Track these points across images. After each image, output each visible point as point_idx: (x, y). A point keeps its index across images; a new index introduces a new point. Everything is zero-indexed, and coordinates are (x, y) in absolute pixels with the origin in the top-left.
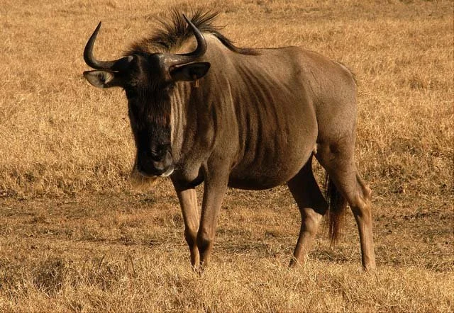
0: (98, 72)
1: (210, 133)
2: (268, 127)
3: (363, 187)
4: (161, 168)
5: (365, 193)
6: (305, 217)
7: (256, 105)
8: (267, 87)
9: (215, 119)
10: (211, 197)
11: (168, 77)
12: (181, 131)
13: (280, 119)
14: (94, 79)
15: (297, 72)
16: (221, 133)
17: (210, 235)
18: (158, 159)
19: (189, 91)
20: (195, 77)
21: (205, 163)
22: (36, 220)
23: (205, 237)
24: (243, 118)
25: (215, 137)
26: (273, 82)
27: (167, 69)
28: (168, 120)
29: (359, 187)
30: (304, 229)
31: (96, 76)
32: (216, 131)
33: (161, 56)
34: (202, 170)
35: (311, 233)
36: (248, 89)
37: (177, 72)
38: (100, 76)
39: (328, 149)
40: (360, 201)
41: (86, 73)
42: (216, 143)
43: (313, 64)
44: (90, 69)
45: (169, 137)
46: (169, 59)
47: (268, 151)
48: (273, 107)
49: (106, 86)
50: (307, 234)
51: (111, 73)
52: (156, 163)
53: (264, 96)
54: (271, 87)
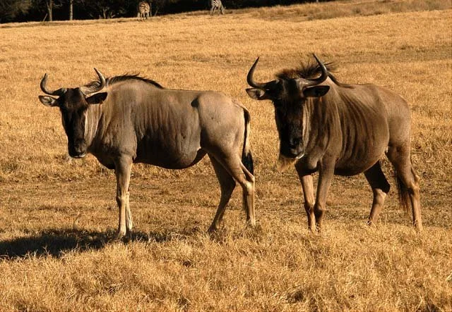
0: (256, 90)
1: (326, 139)
2: (362, 135)
3: (414, 176)
4: (296, 153)
5: (416, 180)
6: (376, 194)
7: (354, 121)
8: (361, 109)
9: (329, 129)
10: (324, 182)
11: (302, 95)
12: (308, 134)
13: (369, 130)
14: (252, 94)
15: (378, 100)
16: (332, 139)
17: (323, 207)
18: (294, 147)
19: (313, 109)
20: (319, 95)
21: (321, 159)
22: (163, 192)
23: (320, 208)
24: (345, 129)
25: (328, 141)
26: (364, 106)
27: (301, 89)
28: (302, 122)
29: (412, 175)
30: (375, 202)
31: (254, 92)
32: (329, 137)
33: (297, 80)
34: (319, 163)
35: (380, 205)
36: (349, 110)
37: (307, 91)
38: (257, 92)
39: (395, 150)
40: (413, 185)
41: (247, 90)
42: (329, 145)
43: (386, 95)
44: (251, 87)
45: (302, 133)
46: (302, 83)
47: (360, 151)
48: (364, 121)
49: (260, 99)
50: (378, 205)
51: (264, 91)
52: (293, 150)
53: (359, 115)
54: (363, 109)
